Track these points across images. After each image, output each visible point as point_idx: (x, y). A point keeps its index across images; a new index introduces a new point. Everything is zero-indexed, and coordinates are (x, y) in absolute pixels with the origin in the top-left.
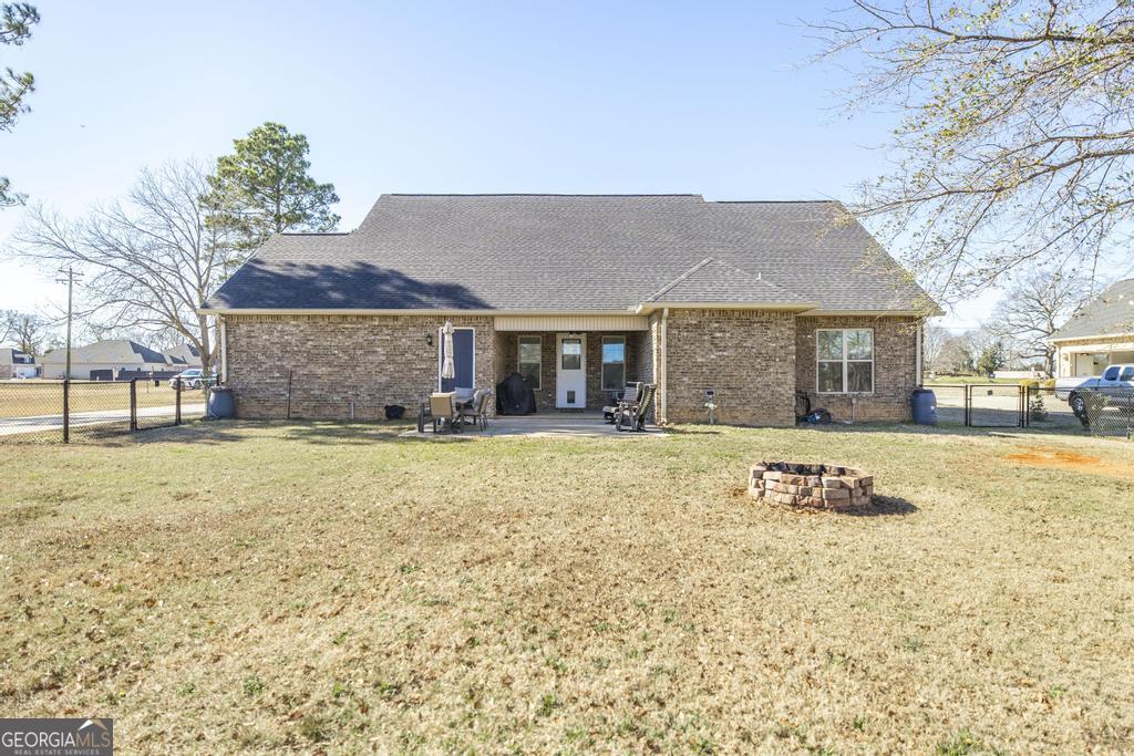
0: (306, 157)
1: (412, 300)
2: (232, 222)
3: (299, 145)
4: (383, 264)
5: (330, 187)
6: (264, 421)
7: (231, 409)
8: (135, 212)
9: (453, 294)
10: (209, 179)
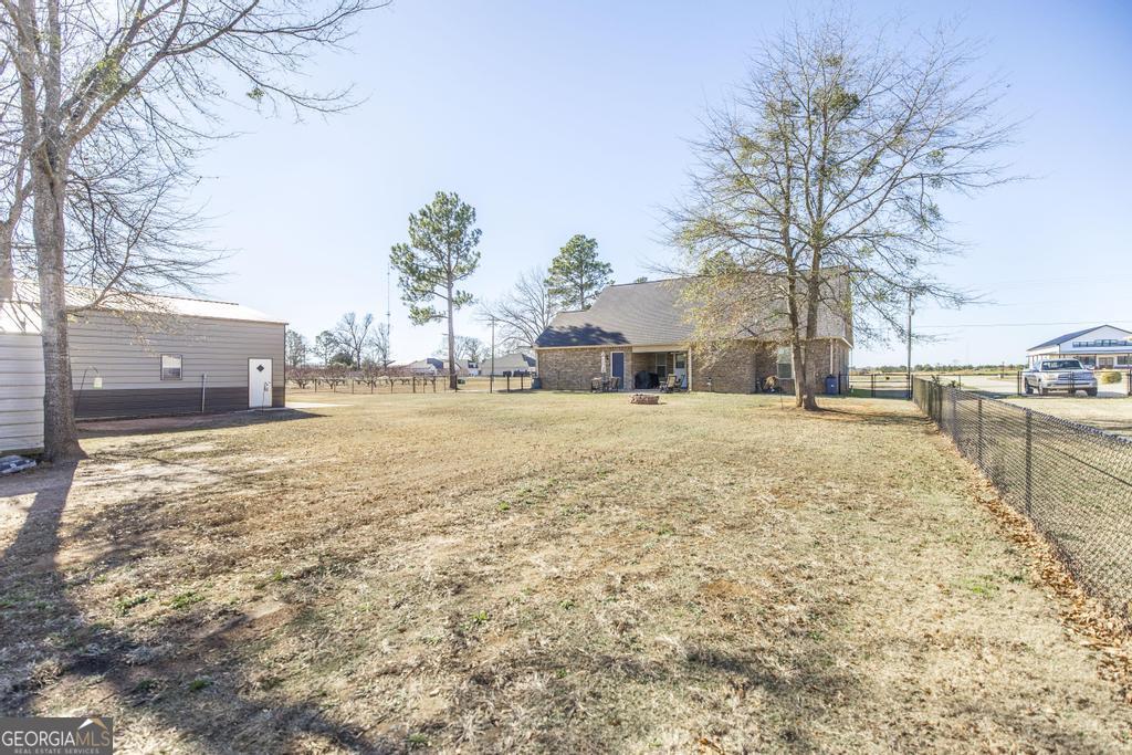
0: (596, 250)
1: (601, 341)
2: (561, 291)
3: (593, 243)
4: (595, 324)
5: (608, 265)
6: (549, 389)
7: (539, 385)
8: (517, 294)
9: (617, 337)
10: (549, 270)
